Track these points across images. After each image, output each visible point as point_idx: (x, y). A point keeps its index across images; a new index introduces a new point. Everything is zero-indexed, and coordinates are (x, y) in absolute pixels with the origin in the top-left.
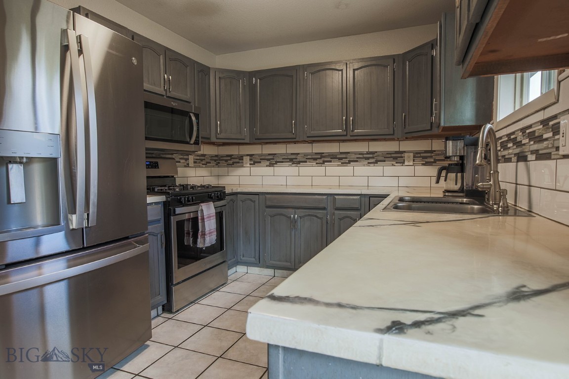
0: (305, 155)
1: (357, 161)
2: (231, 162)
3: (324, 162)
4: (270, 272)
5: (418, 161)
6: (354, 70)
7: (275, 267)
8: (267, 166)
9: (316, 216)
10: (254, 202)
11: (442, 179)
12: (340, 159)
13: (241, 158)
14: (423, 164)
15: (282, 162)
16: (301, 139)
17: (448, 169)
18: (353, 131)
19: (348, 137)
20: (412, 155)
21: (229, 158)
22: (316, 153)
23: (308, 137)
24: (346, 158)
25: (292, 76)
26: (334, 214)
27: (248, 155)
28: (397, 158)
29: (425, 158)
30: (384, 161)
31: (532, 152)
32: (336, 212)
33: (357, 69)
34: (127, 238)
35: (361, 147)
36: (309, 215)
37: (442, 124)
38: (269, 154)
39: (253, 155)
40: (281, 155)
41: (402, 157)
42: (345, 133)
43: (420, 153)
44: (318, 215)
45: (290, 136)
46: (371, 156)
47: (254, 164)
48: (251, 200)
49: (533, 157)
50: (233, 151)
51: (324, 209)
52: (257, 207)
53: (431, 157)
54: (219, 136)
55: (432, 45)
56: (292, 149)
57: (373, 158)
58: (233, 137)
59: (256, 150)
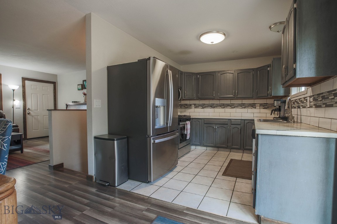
0: (217, 104)
1: (237, 107)
2: (186, 107)
3: (224, 107)
4: (205, 148)
5: (261, 107)
6: (238, 73)
7: (207, 146)
8: (201, 108)
9: (224, 127)
10: (199, 122)
11: (273, 114)
12: (231, 106)
13: (191, 105)
14: (263, 109)
15: (207, 107)
16: (217, 98)
17: (275, 110)
18: (237, 96)
19: (235, 98)
20: (259, 105)
21: (186, 105)
22: (221, 104)
23: (220, 98)
24: (233, 106)
25: (214, 75)
26: (231, 126)
27: (193, 104)
28: (253, 106)
29: (265, 106)
30: (248, 107)
32: (232, 125)
33: (239, 73)
34: (174, 131)
35: (239, 102)
36: (221, 127)
37: (273, 95)
38: (202, 104)
39: (196, 104)
40: (207, 104)
41: (255, 106)
42: (234, 97)
43: (262, 104)
44: (225, 127)
45: (213, 97)
46: (243, 105)
47: (196, 107)
48: (198, 121)
49: (302, 107)
50: (188, 102)
51: (227, 124)
52: (201, 123)
53: (267, 106)
54: (185, 97)
55: (268, 66)
56: (211, 102)
57: (243, 106)
58: (190, 97)
59: (197, 102)
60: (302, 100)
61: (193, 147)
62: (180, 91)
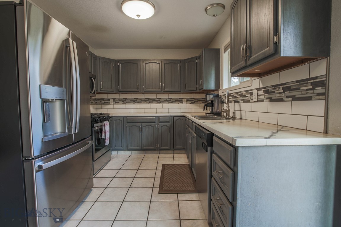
0: (141, 99)
1: (164, 102)
2: (103, 102)
3: (149, 102)
4: (129, 152)
5: (188, 102)
6: (165, 64)
7: (131, 150)
8: (122, 104)
9: (151, 126)
10: (121, 121)
12: (157, 101)
13: (109, 100)
14: (190, 104)
15: (130, 102)
16: (141, 92)
17: (207, 105)
18: (164, 89)
19: (162, 92)
20: (186, 100)
21: (102, 100)
22: (146, 98)
23: (144, 91)
24: (159, 101)
25: (137, 64)
26: (159, 124)
27: (112, 99)
28: (180, 101)
29: (192, 101)
30: (175, 102)
31: (241, 100)
32: (160, 124)
33: (166, 64)
34: (85, 139)
35: (166, 96)
36: (148, 125)
37: (204, 89)
38: (123, 99)
39: (115, 99)
40: (129, 99)
41: (182, 101)
42: (161, 90)
43: (189, 99)
44: (152, 125)
45: (136, 90)
47: (116, 103)
48: (120, 120)
49: (242, 102)
50: (105, 96)
51: (155, 122)
52: (122, 123)
53: (193, 101)
54: (101, 89)
56: (135, 96)
57: (170, 101)
58: (109, 90)
59: (117, 96)
60: (242, 94)
61: (114, 153)
62: (93, 80)
